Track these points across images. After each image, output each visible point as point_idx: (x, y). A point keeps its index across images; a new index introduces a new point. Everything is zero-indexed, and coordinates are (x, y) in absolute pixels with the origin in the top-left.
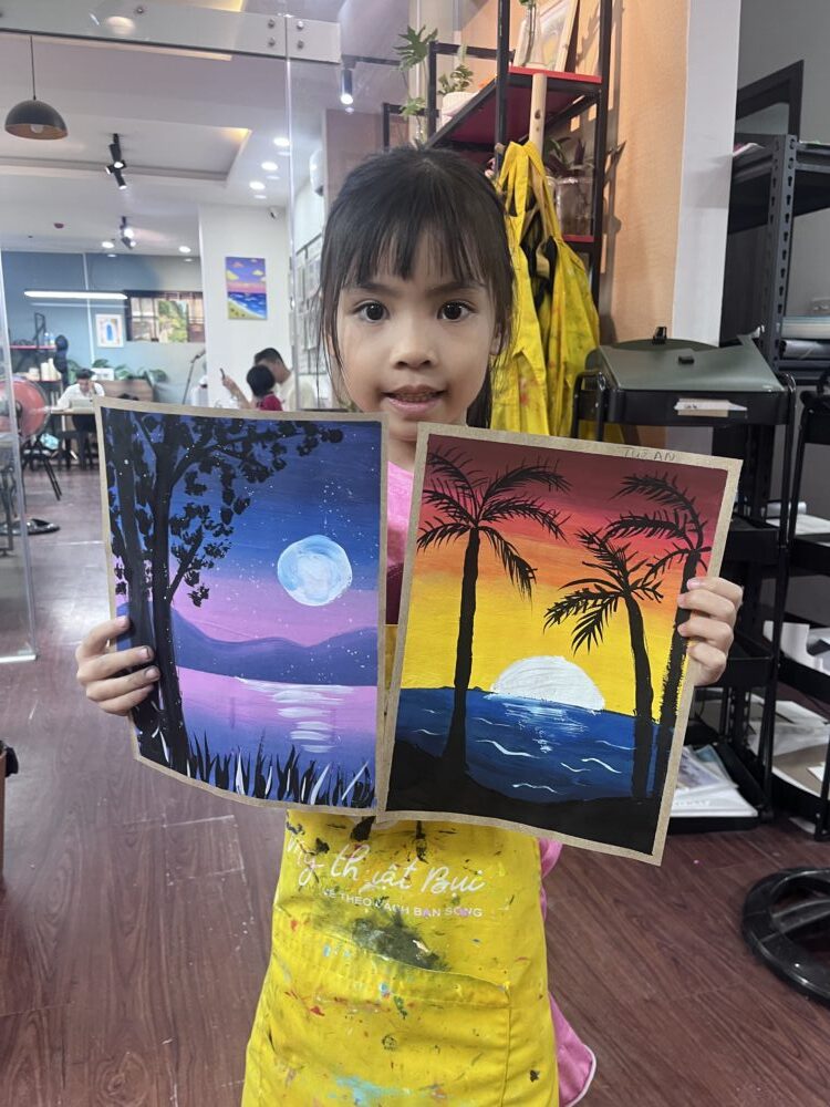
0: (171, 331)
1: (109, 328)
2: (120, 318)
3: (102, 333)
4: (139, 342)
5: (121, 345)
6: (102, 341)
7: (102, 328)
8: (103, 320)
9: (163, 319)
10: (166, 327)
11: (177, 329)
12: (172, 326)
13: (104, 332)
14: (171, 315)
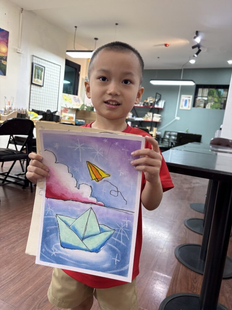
0: (212, 104)
1: (186, 101)
2: (191, 97)
3: (182, 103)
4: (198, 108)
5: (189, 109)
6: (182, 106)
7: (183, 101)
8: (184, 97)
9: (210, 98)
10: (210, 102)
11: (216, 102)
12: (214, 101)
13: (184, 103)
14: (215, 96)
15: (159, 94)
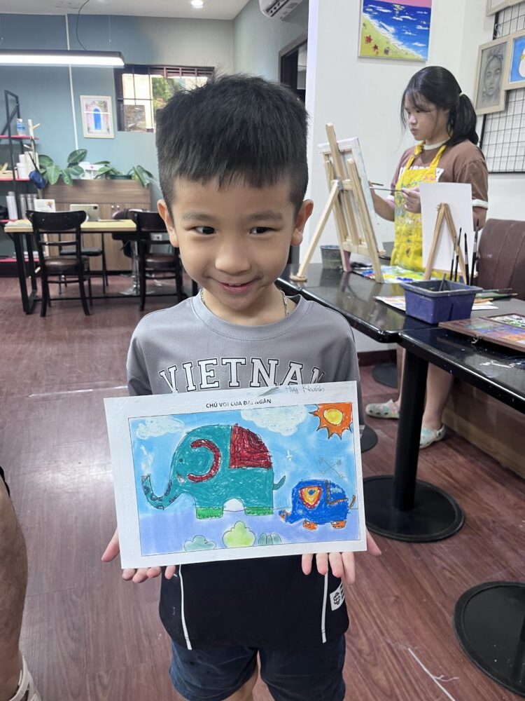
1: (97, 113)
3: (88, 121)
6: (89, 129)
7: (88, 113)
8: (90, 103)
15: (13, 95)
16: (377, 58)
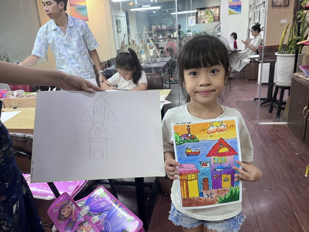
1: (192, 21)
2: (194, 17)
4: (199, 24)
6: (190, 24)
7: (190, 21)
8: (190, 18)
10: (207, 18)
12: (209, 18)
13: (190, 22)
14: (209, 14)
16: (231, 14)
